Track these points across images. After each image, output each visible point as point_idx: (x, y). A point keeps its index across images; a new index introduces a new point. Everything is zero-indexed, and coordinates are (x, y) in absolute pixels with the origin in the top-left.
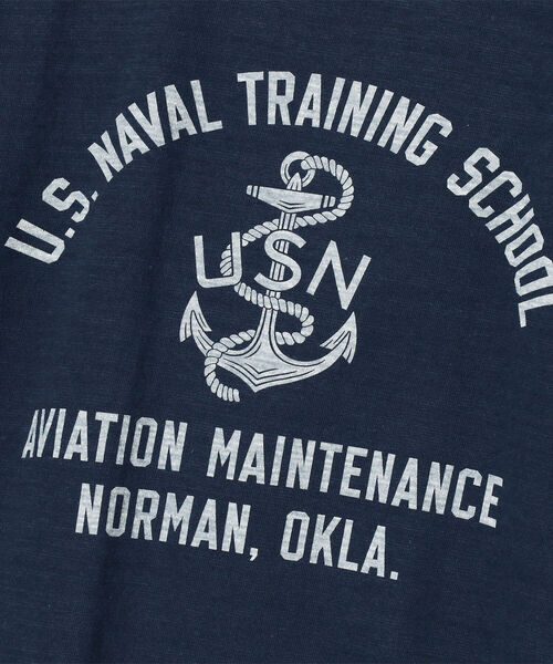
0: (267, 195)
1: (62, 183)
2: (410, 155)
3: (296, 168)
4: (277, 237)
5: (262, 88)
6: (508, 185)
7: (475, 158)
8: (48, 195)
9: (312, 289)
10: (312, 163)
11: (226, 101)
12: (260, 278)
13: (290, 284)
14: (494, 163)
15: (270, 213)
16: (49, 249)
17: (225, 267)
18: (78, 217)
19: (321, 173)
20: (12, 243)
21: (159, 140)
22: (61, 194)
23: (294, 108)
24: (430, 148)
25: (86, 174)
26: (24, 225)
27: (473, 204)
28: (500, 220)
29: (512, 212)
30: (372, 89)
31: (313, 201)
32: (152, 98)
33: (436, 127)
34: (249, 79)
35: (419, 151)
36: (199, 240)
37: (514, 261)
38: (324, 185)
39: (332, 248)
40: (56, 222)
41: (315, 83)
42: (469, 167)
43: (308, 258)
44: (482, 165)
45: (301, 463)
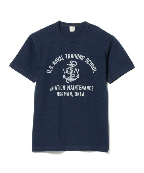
0: (69, 65)
1: (50, 66)
2: (81, 60)
3: (71, 62)
4: (71, 68)
5: (67, 55)
6: (90, 61)
7: (87, 59)
8: (49, 67)
9: (74, 72)
10: (73, 61)
11: (64, 57)
12: (70, 72)
13: (72, 72)
14: (89, 59)
15: (70, 66)
16: (50, 72)
17: (66, 71)
18: (52, 69)
19: (74, 62)
20: (47, 72)
21: (59, 61)
22: (50, 67)
23: (70, 57)
24: (83, 59)
25: (53, 65)
26: (48, 70)
27: (87, 63)
28: (90, 64)
29: (91, 63)
30: (77, 54)
31: (74, 65)
32: (58, 57)
33: (83, 57)
34: (66, 55)
35: (82, 59)
36: (64, 69)
37: (92, 68)
38: (74, 63)
39: (76, 69)
40: (50, 70)
41: (72, 54)
42: (87, 60)
43: (74, 70)
44: (88, 60)
45: (76, 87)
